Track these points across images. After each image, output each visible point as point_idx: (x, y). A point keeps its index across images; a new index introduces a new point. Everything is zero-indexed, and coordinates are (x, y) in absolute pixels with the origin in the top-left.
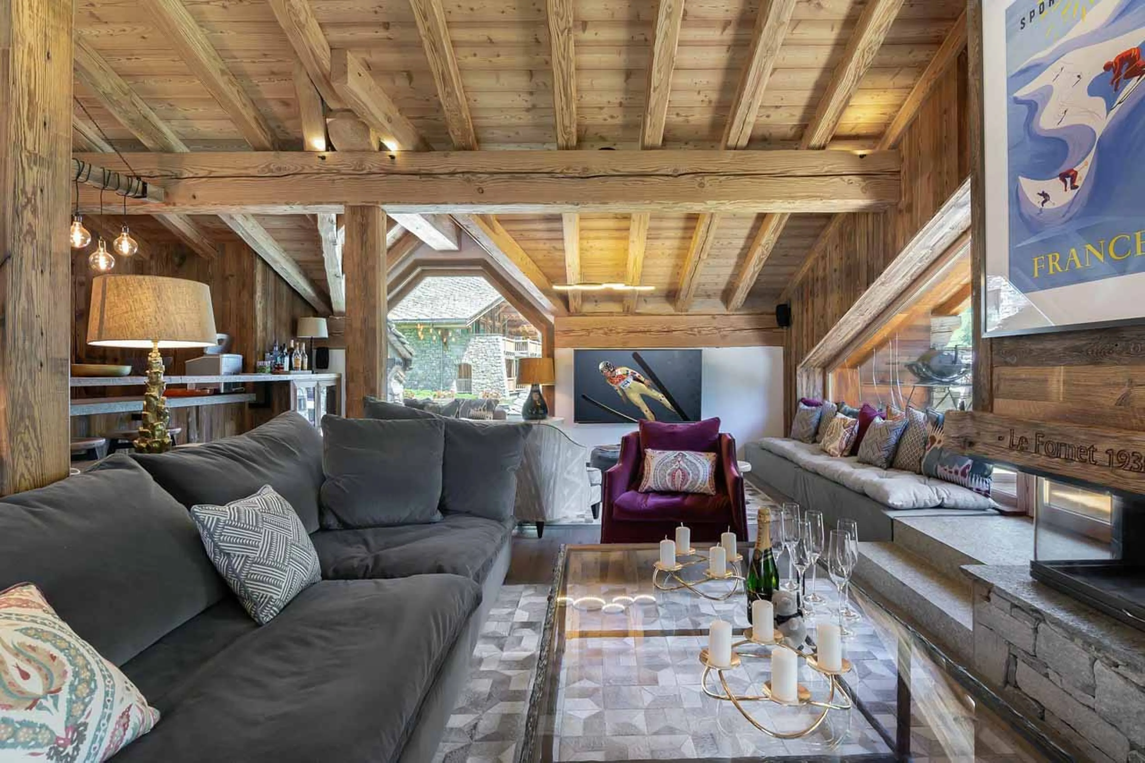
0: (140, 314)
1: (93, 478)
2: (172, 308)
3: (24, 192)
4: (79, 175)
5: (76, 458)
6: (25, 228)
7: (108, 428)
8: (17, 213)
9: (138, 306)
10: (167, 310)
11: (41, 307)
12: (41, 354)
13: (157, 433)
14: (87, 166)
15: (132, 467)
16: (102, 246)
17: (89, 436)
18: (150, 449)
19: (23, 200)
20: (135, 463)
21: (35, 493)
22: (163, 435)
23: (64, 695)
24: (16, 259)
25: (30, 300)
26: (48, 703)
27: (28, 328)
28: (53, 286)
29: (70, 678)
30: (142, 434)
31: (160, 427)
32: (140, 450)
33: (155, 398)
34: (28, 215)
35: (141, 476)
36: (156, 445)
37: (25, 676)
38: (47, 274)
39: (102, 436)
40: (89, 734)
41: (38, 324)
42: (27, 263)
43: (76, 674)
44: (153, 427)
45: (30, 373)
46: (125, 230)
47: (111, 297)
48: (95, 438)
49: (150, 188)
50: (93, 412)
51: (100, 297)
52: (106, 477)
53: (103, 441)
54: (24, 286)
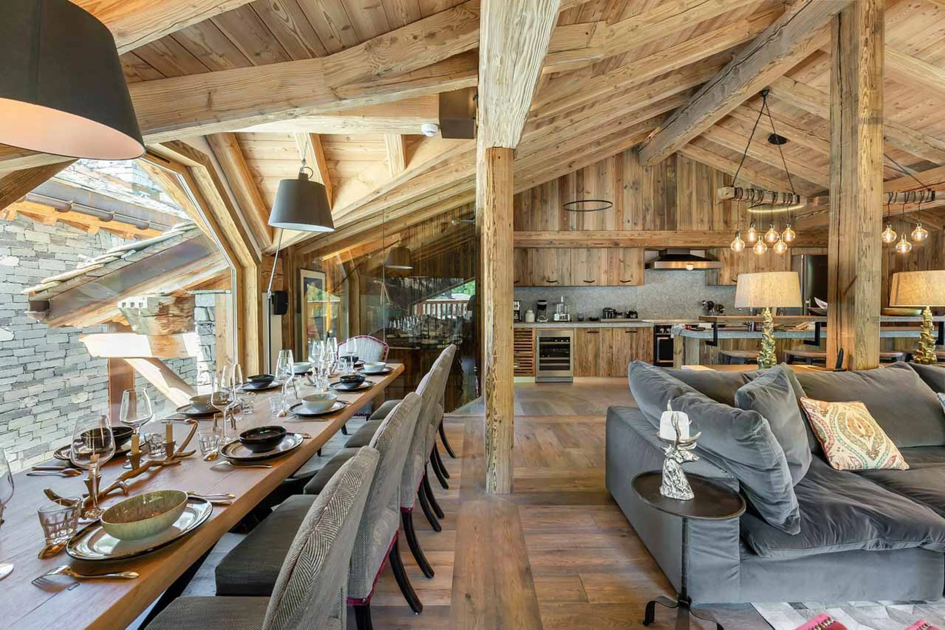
0: (917, 291)
1: (889, 371)
2: (937, 287)
3: (862, 249)
4: (890, 201)
5: (883, 360)
6: (862, 265)
7: (906, 347)
8: (859, 259)
9: (916, 287)
10: (933, 289)
11: (868, 295)
12: (868, 315)
13: (927, 354)
14: (895, 195)
15: (909, 369)
16: (904, 238)
17: (894, 350)
18: (922, 362)
19: (861, 253)
20: (910, 367)
21: (865, 371)
22: (931, 355)
23: (872, 439)
24: (859, 278)
25: (864, 293)
26: (867, 438)
27: (863, 305)
28: (873, 286)
29: (874, 435)
30: (918, 353)
31: (929, 351)
32: (917, 362)
33: (927, 335)
34: (863, 259)
35: (913, 374)
36: (927, 361)
37: (860, 427)
38: (871, 281)
39: (901, 351)
40: (880, 455)
41: (867, 302)
42: (863, 279)
43: (876, 435)
44: (925, 351)
45: (864, 323)
46: (919, 225)
47: (902, 283)
48: (897, 351)
49: (937, 194)
50: (896, 336)
51: (896, 283)
52: (895, 371)
53: (901, 354)
54: (862, 288)
